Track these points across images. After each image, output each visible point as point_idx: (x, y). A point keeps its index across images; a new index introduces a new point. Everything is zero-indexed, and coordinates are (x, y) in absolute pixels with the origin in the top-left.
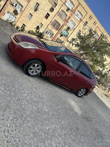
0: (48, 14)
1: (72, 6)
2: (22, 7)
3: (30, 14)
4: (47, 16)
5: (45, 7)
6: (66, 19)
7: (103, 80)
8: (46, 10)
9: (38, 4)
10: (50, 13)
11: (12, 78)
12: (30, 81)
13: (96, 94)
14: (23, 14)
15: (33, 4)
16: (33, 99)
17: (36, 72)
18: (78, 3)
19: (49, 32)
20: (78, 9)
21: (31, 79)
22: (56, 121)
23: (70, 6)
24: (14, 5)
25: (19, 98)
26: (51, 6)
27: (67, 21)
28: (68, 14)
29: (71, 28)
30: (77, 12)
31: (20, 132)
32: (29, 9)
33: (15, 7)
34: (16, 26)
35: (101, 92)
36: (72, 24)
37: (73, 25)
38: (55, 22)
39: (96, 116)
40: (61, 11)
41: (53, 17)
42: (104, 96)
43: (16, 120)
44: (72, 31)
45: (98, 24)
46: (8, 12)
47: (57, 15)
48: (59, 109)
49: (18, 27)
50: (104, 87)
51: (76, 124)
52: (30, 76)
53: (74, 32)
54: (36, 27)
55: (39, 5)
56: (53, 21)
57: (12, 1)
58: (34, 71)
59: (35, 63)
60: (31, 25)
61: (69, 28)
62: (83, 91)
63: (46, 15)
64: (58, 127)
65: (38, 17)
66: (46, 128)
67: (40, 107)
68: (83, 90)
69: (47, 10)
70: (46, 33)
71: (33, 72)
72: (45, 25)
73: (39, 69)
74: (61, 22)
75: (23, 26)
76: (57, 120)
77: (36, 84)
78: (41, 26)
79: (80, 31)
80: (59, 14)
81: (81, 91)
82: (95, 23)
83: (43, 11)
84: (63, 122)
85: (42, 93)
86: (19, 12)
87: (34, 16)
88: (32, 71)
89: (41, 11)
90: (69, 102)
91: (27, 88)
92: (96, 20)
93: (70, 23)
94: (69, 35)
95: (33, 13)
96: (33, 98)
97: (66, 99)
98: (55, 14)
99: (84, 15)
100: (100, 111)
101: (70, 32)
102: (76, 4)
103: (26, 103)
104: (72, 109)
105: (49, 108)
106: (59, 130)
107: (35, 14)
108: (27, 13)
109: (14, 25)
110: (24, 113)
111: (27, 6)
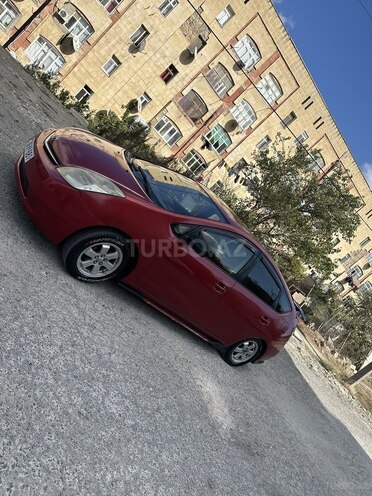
0: (172, 67)
1: (255, 57)
2: (91, 30)
3: (114, 57)
4: (169, 74)
5: (167, 45)
6: (230, 93)
7: (320, 312)
8: (167, 53)
9: (145, 32)
10: (179, 66)
11: (18, 285)
12: (75, 296)
13: (290, 358)
14: (90, 54)
15: (129, 27)
16: (76, 367)
17: (102, 268)
18: (275, 50)
19: (169, 126)
20: (273, 69)
21: (82, 290)
22: (141, 451)
23: (247, 55)
24: (66, 19)
25: (31, 359)
26: (185, 45)
27: (230, 100)
28: (239, 78)
29: (241, 125)
30: (268, 77)
31: (13, 489)
32: (113, 42)
33: (69, 26)
34: (61, 89)
35: (310, 352)
36: (245, 114)
37: (249, 118)
38: (193, 97)
39: (280, 441)
40: (217, 67)
41: (188, 79)
42: (315, 368)
43: (6, 441)
44: (241, 136)
45: (330, 128)
46: (41, 40)
47: (201, 75)
48: (158, 410)
49: (67, 93)
50: (320, 336)
51: (210, 466)
52: (81, 280)
53: (248, 140)
54: (126, 104)
55: (148, 33)
56: (185, 93)
57: (60, 5)
58: (97, 265)
59: (104, 241)
60: (112, 92)
61: (233, 125)
62: (249, 347)
63: (167, 71)
64: (146, 474)
65: (139, 72)
66: (104, 476)
67: (96, 399)
68: (250, 344)
69: (172, 54)
70: (158, 127)
71: (90, 268)
72: (158, 103)
73: (112, 261)
74: (212, 102)
75: (82, 92)
76: (146, 449)
77: (95, 310)
78: (144, 104)
79: (269, 140)
80: (208, 75)
81: (242, 346)
82: (319, 122)
83: (158, 55)
84: (164, 457)
85: (111, 347)
86: (76, 44)
87: (125, 65)
88: (87, 263)
89: (150, 54)
90: (199, 383)
91: (61, 324)
92: (325, 113)
93: (241, 108)
94: (232, 146)
95: (123, 57)
96: (78, 363)
97: (188, 371)
98: (194, 73)
99: (287, 90)
100: (294, 420)
101: (235, 138)
102: (268, 51)
103: (51, 381)
104: (202, 410)
105: (127, 402)
106: (147, 486)
107: (130, 62)
108: (103, 52)
109: (55, 84)
110: (38, 418)
111: (107, 30)
